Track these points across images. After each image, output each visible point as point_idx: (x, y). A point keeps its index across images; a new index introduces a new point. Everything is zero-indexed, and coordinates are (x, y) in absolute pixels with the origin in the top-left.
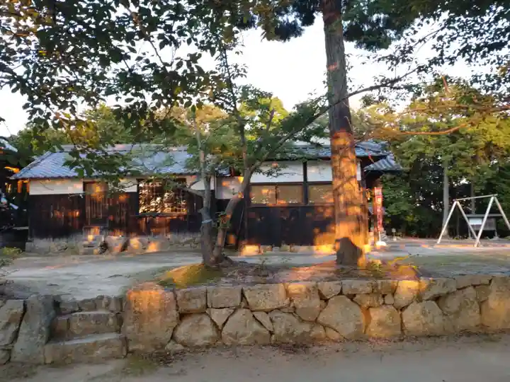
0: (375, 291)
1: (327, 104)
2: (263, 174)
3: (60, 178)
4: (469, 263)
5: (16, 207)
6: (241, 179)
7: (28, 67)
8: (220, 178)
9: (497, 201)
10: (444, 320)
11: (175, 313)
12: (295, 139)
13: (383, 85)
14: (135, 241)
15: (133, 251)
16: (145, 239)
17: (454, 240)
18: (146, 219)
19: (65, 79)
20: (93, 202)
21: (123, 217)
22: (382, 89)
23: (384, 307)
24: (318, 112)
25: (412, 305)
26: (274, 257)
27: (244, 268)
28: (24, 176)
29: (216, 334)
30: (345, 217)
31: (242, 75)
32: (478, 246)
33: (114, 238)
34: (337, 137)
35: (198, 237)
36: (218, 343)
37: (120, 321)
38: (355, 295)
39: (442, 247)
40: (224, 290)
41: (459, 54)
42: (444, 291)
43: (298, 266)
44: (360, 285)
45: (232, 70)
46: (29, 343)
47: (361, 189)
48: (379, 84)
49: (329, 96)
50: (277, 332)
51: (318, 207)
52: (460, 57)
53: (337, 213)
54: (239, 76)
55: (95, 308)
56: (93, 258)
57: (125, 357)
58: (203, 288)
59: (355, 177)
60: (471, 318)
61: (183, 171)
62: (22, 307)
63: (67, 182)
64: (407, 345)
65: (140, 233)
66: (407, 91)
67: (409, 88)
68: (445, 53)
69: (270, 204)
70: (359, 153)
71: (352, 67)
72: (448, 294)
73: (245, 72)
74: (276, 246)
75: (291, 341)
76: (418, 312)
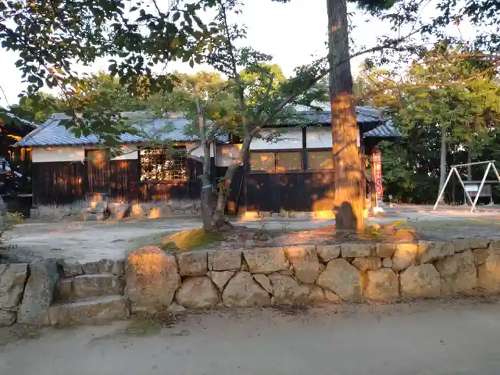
0: (374, 254)
1: (328, 67)
2: (263, 139)
3: (62, 146)
4: (467, 228)
5: (20, 175)
6: (240, 146)
7: (20, 23)
8: (220, 145)
9: (494, 167)
10: (441, 283)
11: (176, 277)
12: (296, 103)
13: (386, 46)
14: (137, 208)
15: (135, 218)
16: (147, 205)
17: (451, 206)
18: (147, 186)
19: (58, 37)
20: (95, 170)
21: (125, 185)
22: (385, 50)
23: (382, 270)
24: (319, 73)
25: (410, 267)
26: (273, 222)
27: (244, 232)
28: (27, 143)
29: (216, 296)
30: (345, 182)
31: (241, 36)
32: (474, 211)
33: (117, 204)
34: (338, 101)
35: (198, 203)
36: (219, 304)
37: (123, 284)
38: (353, 258)
39: (439, 212)
40: (225, 253)
41: (465, 12)
42: (442, 255)
43: (298, 231)
44: (359, 249)
45: (231, 30)
46: (34, 305)
47: (360, 155)
48: (382, 45)
49: (330, 58)
50: (276, 294)
51: (316, 173)
52: (467, 15)
53: (336, 179)
54: (239, 37)
55: (98, 272)
56: (97, 224)
57: (129, 318)
58: (204, 252)
59: (356, 141)
60: (468, 281)
61: (183, 137)
62: (26, 271)
63: (68, 149)
64: (404, 306)
65: (141, 199)
66: (409, 53)
67: (411, 49)
68: (450, 11)
69: (270, 171)
70: (360, 119)
71: (354, 27)
72: (446, 257)
73: (244, 32)
74: (275, 212)
75: (290, 303)
76: (416, 274)
